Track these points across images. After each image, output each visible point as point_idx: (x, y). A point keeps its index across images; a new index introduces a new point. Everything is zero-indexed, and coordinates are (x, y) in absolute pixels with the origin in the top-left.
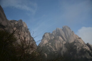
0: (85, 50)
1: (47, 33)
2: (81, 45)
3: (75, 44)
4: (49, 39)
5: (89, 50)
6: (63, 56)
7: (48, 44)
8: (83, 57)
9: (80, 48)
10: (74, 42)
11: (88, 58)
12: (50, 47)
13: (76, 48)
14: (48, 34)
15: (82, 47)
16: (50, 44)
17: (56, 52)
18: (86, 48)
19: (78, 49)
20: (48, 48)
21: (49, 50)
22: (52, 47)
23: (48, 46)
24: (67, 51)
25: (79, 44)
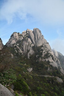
0: (49, 55)
1: (16, 33)
2: (47, 49)
3: (42, 48)
4: (18, 39)
5: (53, 54)
6: (29, 58)
7: (16, 44)
8: (47, 60)
9: (46, 53)
10: (42, 46)
11: (50, 61)
12: (17, 48)
13: (42, 52)
16: (18, 44)
17: (23, 54)
18: (51, 53)
19: (44, 53)
20: (15, 48)
21: (16, 50)
22: (19, 48)
23: (16, 47)
24: (33, 54)
25: (46, 48)
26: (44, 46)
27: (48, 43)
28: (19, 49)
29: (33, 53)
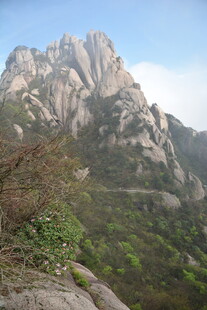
0: (141, 125)
1: (25, 48)
2: (135, 107)
3: (119, 103)
4: (34, 73)
5: (153, 123)
6: (76, 137)
7: (29, 92)
8: (134, 141)
9: (131, 117)
10: (117, 97)
11: (144, 145)
12: (34, 103)
13: (119, 117)
14: (29, 52)
15: (135, 115)
16: (35, 92)
17: (54, 124)
18: (147, 118)
19: (125, 118)
20: (27, 106)
21: (30, 113)
22: (41, 105)
23: (28, 100)
24: (89, 123)
25: (131, 104)
26: (123, 95)
27: (136, 86)
28: (40, 109)
29: (87, 120)
